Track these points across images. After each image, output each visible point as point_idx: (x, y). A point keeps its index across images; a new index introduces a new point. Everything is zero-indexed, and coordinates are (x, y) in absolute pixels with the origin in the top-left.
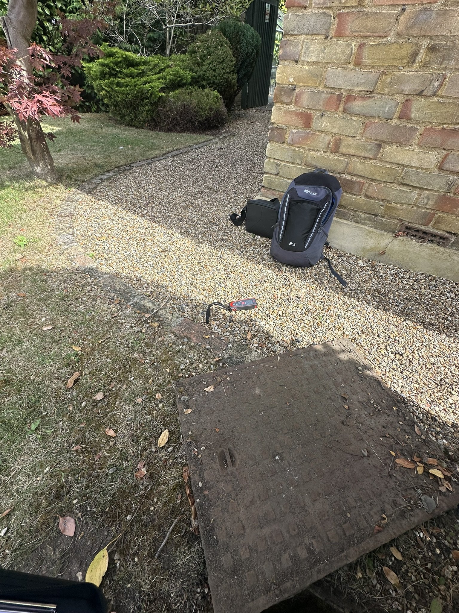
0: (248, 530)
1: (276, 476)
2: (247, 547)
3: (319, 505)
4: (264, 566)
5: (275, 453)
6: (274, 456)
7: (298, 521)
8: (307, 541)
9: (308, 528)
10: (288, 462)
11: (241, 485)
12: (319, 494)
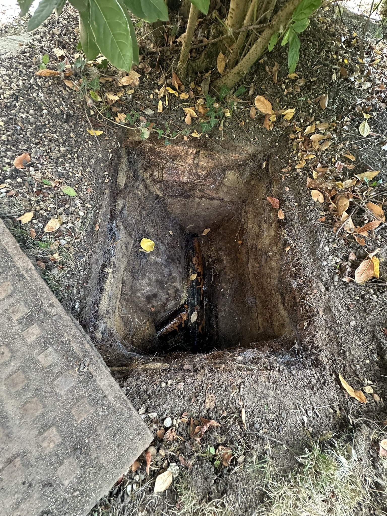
2: (41, 438)
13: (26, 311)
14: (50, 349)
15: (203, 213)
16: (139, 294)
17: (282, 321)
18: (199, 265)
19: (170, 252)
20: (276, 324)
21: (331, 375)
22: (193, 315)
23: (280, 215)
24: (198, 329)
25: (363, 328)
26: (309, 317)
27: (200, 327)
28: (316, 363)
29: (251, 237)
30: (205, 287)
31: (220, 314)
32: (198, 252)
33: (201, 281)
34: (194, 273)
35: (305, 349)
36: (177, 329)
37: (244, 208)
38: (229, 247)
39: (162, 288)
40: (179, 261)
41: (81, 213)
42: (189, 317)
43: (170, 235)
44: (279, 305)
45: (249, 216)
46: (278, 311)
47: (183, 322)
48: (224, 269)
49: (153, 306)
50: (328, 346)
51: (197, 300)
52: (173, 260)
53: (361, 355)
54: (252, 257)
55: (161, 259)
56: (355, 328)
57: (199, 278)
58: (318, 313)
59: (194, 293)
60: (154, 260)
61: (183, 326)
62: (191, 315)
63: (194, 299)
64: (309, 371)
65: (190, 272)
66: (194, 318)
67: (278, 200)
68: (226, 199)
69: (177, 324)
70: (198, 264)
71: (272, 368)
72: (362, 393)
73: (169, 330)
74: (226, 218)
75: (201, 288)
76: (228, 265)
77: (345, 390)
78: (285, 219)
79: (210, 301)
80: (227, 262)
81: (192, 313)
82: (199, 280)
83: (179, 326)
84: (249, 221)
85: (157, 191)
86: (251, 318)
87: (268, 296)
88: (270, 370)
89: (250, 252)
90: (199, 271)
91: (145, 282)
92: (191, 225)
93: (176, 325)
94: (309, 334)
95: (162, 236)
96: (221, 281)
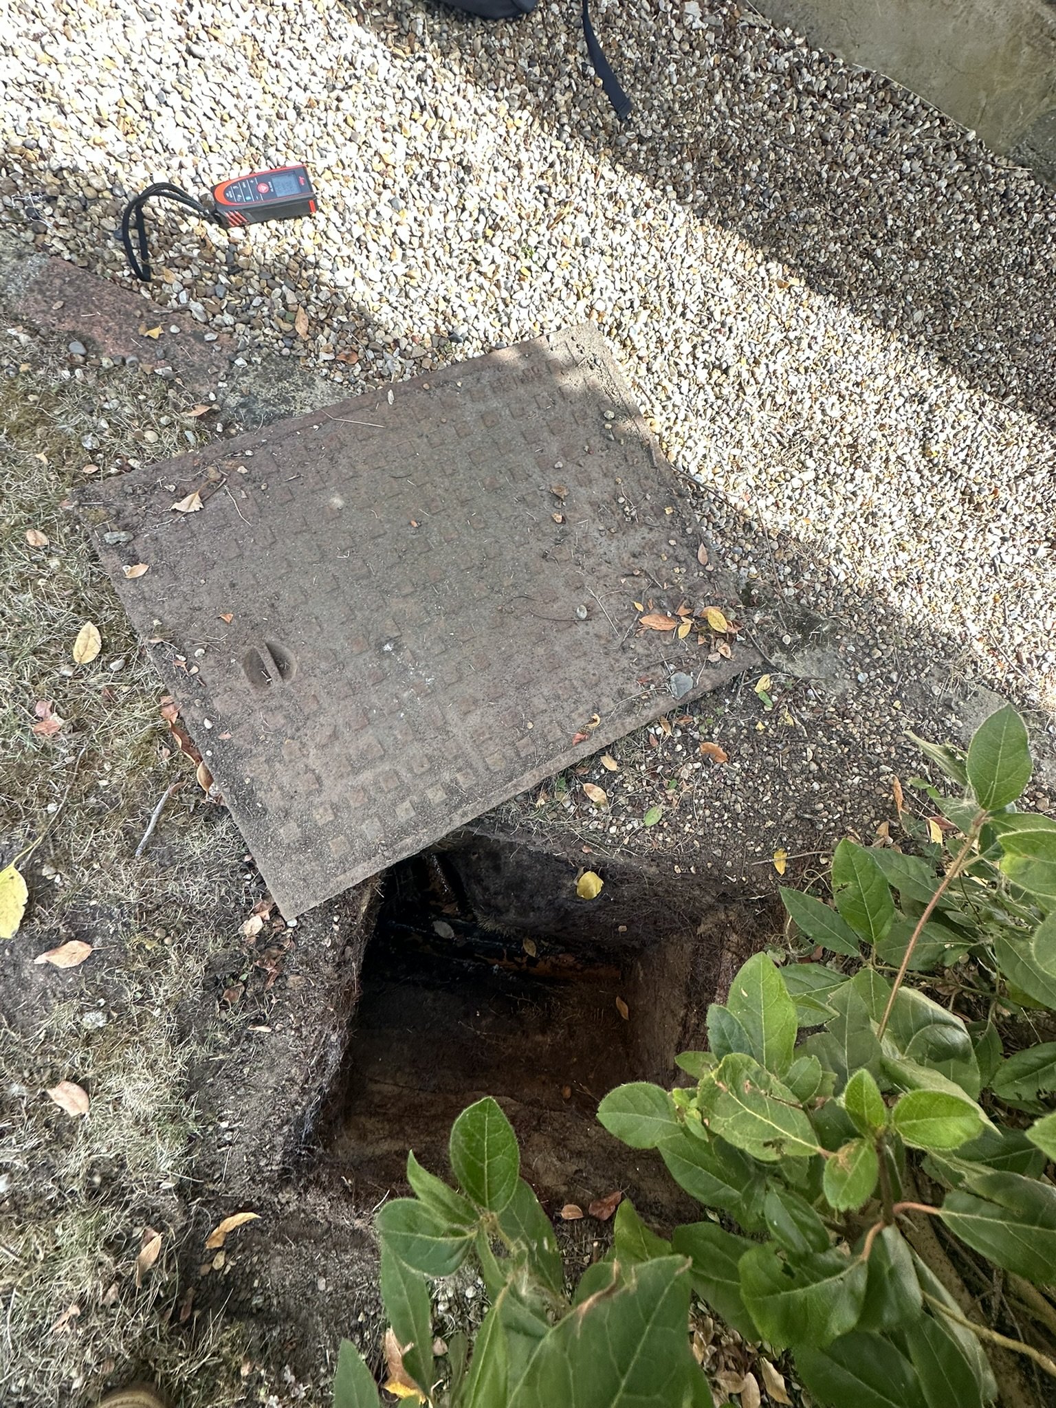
0: (327, 783)
1: (384, 683)
2: (328, 806)
3: (474, 719)
4: (364, 826)
5: (383, 640)
6: (381, 645)
7: (430, 752)
8: (446, 776)
9: (450, 757)
10: (413, 653)
11: (306, 711)
12: (475, 702)
13: (464, 787)
14: (413, 814)
17: (370, 1137)
18: (554, 966)
19: (581, 917)
20: (370, 1123)
21: (259, 1199)
22: (449, 927)
23: (570, 1210)
24: (418, 933)
25: (308, 1300)
26: (358, 1195)
27: (420, 939)
28: (284, 1179)
29: (568, 1124)
30: (499, 970)
31: (430, 995)
32: (585, 972)
33: (516, 964)
34: (538, 951)
35: (311, 1167)
36: (430, 889)
38: (569, 1059)
39: (510, 886)
40: (561, 930)
41: (613, 830)
42: (447, 918)
43: (617, 925)
44: (401, 1144)
46: (391, 1136)
47: (440, 904)
48: (523, 1032)
49: (479, 858)
50: (302, 1215)
51: (476, 945)
52: (563, 919)
53: (270, 1274)
54: (523, 1113)
55: (566, 898)
56: (313, 1285)
57: (525, 960)
58: (359, 1217)
59: (494, 940)
60: (564, 885)
61: (433, 903)
62: (450, 924)
63: (481, 938)
64: (278, 1158)
65: (543, 942)
66: (443, 929)
67: (606, 1218)
69: (439, 891)
71: (304, 1091)
72: (218, 1245)
73: (431, 872)
75: (501, 959)
76: (529, 1045)
77: (233, 1215)
78: (559, 1219)
79: (466, 976)
80: (537, 1044)
81: (453, 926)
82: (518, 960)
83: (434, 895)
85: (706, 927)
86: (399, 1069)
87: (426, 1123)
88: (303, 1088)
89: (535, 1110)
90: (541, 964)
91: (524, 858)
92: (642, 974)
93: (437, 887)
94: (331, 1183)
95: (613, 911)
96: (497, 1017)
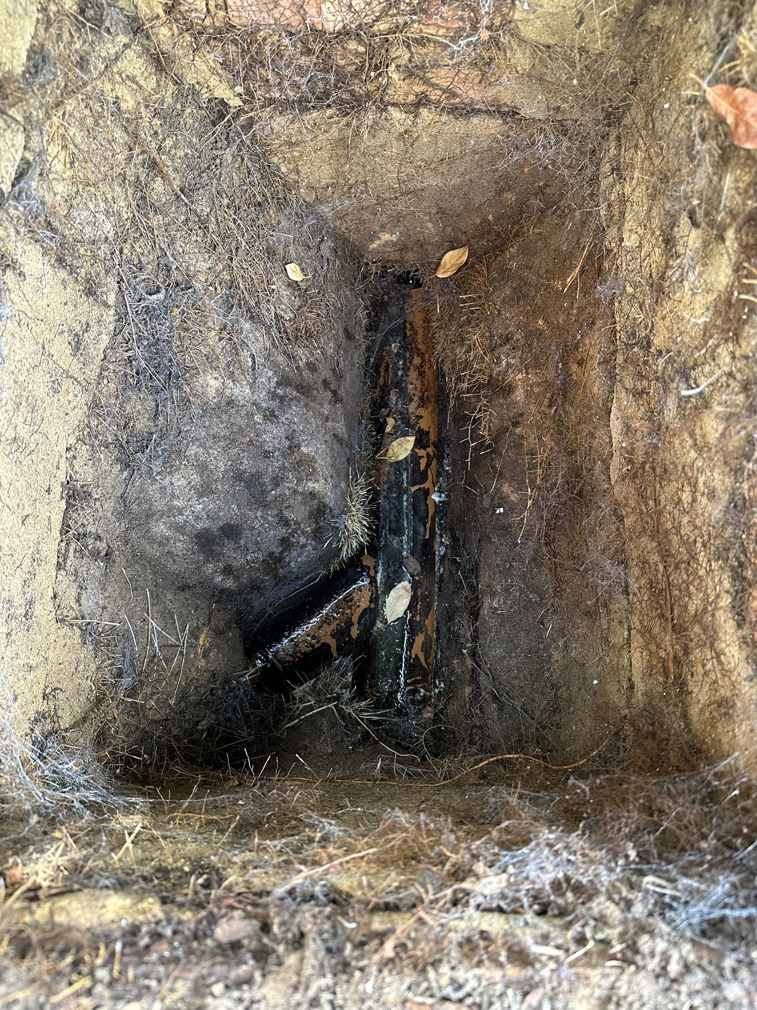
15: (434, 181)
16: (161, 529)
18: (423, 402)
19: (290, 357)
20: (699, 693)
22: (393, 593)
24: (410, 645)
27: (420, 639)
29: (630, 290)
30: (440, 492)
31: (489, 604)
32: (422, 347)
33: (428, 465)
34: (405, 434)
36: (333, 643)
37: (613, 152)
38: (541, 333)
39: (259, 499)
40: (335, 393)
42: (377, 601)
43: (293, 285)
44: (722, 615)
45: (628, 190)
46: (712, 639)
47: (355, 619)
48: (516, 424)
51: (414, 540)
52: (304, 390)
54: (629, 383)
55: (252, 386)
57: (421, 452)
59: (399, 511)
60: (220, 393)
61: (355, 632)
62: (387, 592)
63: (401, 534)
65: (388, 429)
66: (397, 603)
68: (528, 111)
69: (334, 626)
70: (421, 398)
73: (304, 648)
74: (536, 203)
75: (427, 493)
76: (533, 408)
79: (455, 546)
80: (528, 395)
81: (389, 586)
82: (423, 463)
83: (341, 633)
84: (628, 216)
85: (213, 81)
86: (604, 640)
87: (677, 567)
89: (620, 359)
90: (424, 424)
91: (183, 482)
92: (386, 237)
93: (328, 629)
95: (253, 290)
96: (501, 476)
